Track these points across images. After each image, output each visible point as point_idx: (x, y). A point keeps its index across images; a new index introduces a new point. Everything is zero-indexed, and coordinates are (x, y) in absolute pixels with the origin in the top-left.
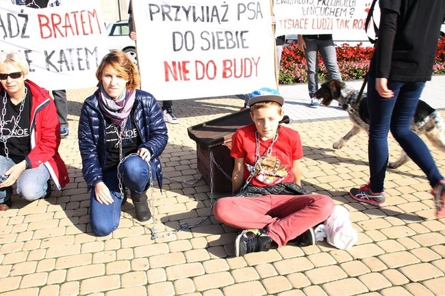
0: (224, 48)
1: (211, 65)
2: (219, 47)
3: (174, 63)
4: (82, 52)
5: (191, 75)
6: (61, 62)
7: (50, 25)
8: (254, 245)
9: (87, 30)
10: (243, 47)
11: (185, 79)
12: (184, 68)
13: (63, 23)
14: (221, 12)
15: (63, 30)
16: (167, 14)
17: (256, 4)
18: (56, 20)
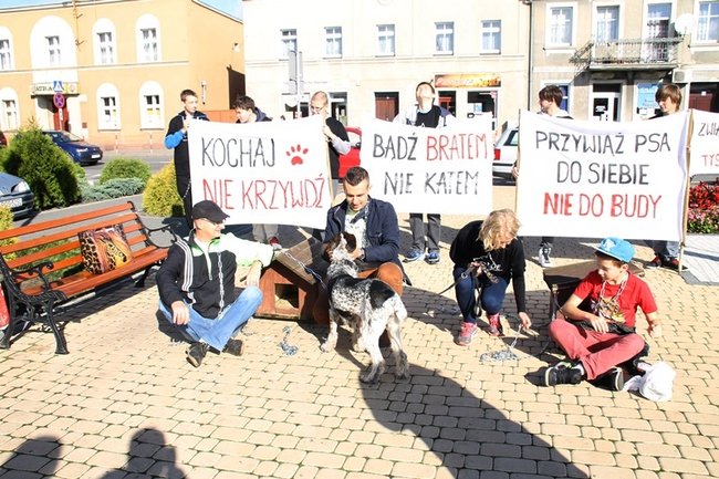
0: (615, 182)
1: (598, 200)
2: (610, 181)
3: (556, 196)
4: (463, 176)
5: (574, 210)
6: (439, 184)
7: (437, 147)
8: (564, 377)
9: (473, 154)
10: (641, 182)
11: (567, 213)
12: (567, 202)
13: (449, 146)
14: (615, 142)
15: (448, 152)
16: (554, 143)
17: (662, 135)
18: (444, 142)
